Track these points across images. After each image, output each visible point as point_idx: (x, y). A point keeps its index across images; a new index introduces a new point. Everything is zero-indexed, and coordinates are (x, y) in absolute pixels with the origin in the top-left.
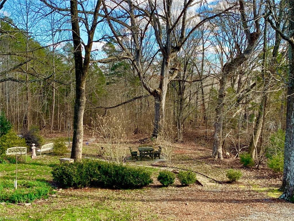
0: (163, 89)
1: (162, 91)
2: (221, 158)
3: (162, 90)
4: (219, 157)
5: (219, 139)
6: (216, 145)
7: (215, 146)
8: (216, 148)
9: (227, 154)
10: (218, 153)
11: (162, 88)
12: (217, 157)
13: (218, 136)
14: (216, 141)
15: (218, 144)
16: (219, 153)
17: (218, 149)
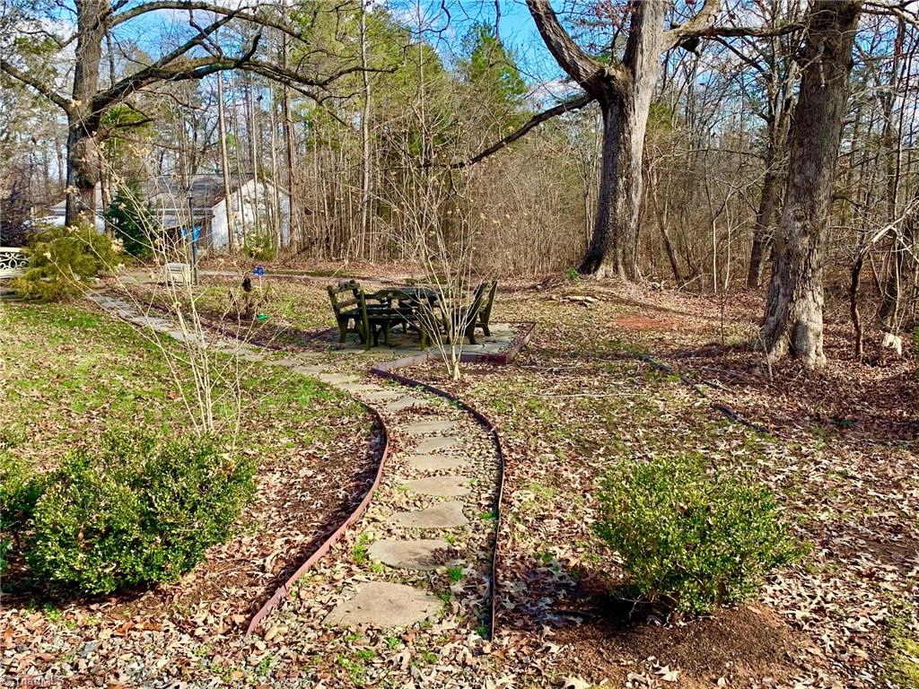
0: (638, 67)
1: (634, 77)
2: (806, 354)
3: (634, 73)
4: (794, 352)
5: (806, 240)
6: (782, 278)
7: (778, 281)
8: (785, 295)
9: (885, 344)
10: (790, 326)
11: (635, 64)
12: (781, 348)
13: (799, 224)
14: (783, 251)
15: (795, 273)
16: (798, 323)
17: (791, 301)
